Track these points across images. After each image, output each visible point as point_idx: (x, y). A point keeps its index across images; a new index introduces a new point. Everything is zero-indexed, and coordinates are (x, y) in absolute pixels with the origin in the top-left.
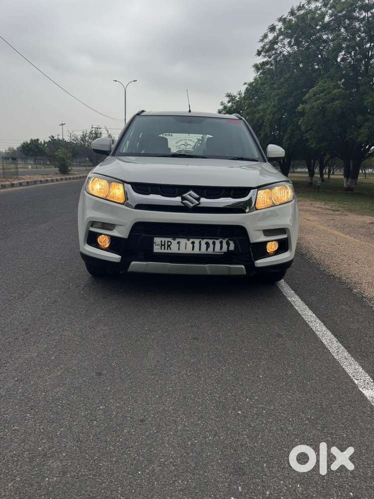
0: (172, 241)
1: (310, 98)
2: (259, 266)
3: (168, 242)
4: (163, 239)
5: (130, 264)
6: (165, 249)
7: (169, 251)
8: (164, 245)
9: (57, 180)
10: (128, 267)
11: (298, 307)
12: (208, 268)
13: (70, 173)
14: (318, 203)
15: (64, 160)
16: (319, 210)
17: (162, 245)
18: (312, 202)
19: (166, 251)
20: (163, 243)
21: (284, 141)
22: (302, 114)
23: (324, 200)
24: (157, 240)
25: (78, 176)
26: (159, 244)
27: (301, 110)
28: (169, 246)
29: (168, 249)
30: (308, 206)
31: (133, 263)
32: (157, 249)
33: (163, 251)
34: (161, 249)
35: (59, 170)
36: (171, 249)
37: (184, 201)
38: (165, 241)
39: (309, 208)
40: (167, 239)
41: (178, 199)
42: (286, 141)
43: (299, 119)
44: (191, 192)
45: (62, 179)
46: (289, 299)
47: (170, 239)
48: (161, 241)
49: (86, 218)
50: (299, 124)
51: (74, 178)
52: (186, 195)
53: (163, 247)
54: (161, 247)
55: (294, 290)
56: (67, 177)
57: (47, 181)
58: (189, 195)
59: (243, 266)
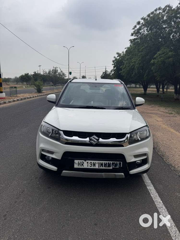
0: (84, 162)
1: (157, 57)
2: (131, 173)
3: (82, 162)
4: (79, 161)
5: (62, 172)
6: (80, 166)
7: (82, 167)
8: (80, 164)
9: (36, 97)
10: (61, 173)
11: (153, 194)
12: (104, 175)
13: (42, 92)
14: (162, 108)
15: (39, 86)
16: (162, 113)
17: (79, 164)
18: (159, 108)
19: (81, 167)
20: (79, 163)
21: (144, 77)
22: (154, 64)
23: (165, 106)
24: (76, 161)
25: (46, 94)
26: (77, 164)
27: (153, 63)
28: (82, 164)
29: (82, 166)
30: (156, 110)
31: (64, 171)
32: (76, 166)
33: (79, 167)
34: (78, 166)
35: (37, 91)
36: (83, 166)
37: (91, 141)
38: (80, 162)
39: (157, 111)
40: (81, 161)
41: (87, 139)
42: (145, 77)
43: (152, 67)
44: (94, 136)
45: (38, 96)
46: (148, 188)
47: (83, 161)
48: (78, 162)
49: (40, 147)
50: (152, 69)
51: (44, 95)
52: (92, 138)
53: (79, 165)
54: (78, 165)
55: (150, 180)
56: (40, 95)
57: (31, 97)
58: (93, 137)
59: (123, 174)
